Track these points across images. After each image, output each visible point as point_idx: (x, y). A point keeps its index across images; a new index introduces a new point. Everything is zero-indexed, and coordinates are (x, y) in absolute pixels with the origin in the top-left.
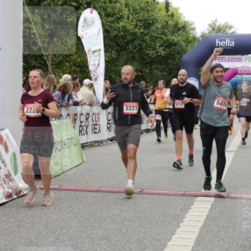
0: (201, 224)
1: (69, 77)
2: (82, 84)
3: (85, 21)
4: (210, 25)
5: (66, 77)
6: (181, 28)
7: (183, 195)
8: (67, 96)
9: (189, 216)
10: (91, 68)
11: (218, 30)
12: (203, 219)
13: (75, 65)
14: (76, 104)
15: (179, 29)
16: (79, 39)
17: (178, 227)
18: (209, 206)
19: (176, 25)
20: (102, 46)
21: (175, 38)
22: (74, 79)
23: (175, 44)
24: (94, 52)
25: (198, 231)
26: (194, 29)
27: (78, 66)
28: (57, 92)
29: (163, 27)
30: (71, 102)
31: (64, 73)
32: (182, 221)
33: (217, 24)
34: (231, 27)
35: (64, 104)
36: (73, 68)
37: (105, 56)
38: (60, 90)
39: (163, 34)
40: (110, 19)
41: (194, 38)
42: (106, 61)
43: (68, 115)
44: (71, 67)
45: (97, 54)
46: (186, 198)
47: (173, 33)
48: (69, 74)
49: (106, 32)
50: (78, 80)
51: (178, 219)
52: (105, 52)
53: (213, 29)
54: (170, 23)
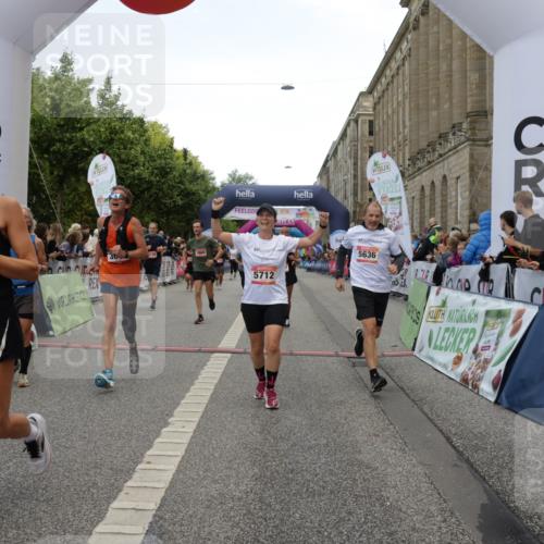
0: (216, 381)
1: (79, 226)
3: (96, 166)
4: (230, 175)
5: (76, 226)
6: (201, 177)
7: (200, 351)
8: (76, 247)
9: (204, 373)
11: (238, 180)
12: (218, 376)
14: (86, 255)
15: (198, 178)
17: (192, 384)
18: (225, 362)
19: (195, 173)
21: (193, 187)
22: (84, 228)
23: (194, 194)
24: (106, 199)
25: (213, 387)
26: (214, 179)
27: (90, 215)
28: (65, 243)
29: (180, 176)
30: (80, 253)
31: (74, 222)
32: (197, 378)
33: (237, 174)
34: (251, 178)
35: (73, 255)
36: (85, 217)
38: (68, 240)
39: (181, 182)
40: (124, 166)
41: (214, 188)
43: (77, 267)
44: (82, 216)
46: (201, 354)
47: (191, 182)
50: (87, 231)
51: (192, 377)
53: (233, 179)
54: (188, 171)
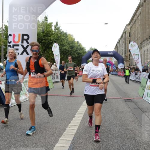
2: (53, 65)
3: (54, 46)
4: (90, 48)
6: (82, 49)
10: (55, 60)
13: (51, 59)
16: (52, 52)
19: (81, 48)
20: (59, 54)
21: (80, 52)
22: (51, 63)
23: (80, 53)
24: (57, 55)
26: (85, 49)
29: (77, 49)
33: (92, 48)
37: (60, 57)
39: (77, 50)
40: (61, 46)
41: (86, 52)
42: (60, 58)
45: (58, 56)
47: (79, 50)
48: (50, 61)
49: (60, 50)
52: (60, 55)
53: (91, 49)
54: (79, 47)
